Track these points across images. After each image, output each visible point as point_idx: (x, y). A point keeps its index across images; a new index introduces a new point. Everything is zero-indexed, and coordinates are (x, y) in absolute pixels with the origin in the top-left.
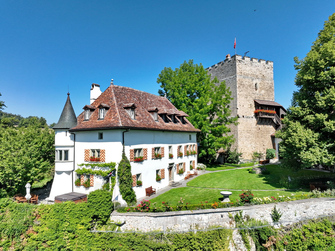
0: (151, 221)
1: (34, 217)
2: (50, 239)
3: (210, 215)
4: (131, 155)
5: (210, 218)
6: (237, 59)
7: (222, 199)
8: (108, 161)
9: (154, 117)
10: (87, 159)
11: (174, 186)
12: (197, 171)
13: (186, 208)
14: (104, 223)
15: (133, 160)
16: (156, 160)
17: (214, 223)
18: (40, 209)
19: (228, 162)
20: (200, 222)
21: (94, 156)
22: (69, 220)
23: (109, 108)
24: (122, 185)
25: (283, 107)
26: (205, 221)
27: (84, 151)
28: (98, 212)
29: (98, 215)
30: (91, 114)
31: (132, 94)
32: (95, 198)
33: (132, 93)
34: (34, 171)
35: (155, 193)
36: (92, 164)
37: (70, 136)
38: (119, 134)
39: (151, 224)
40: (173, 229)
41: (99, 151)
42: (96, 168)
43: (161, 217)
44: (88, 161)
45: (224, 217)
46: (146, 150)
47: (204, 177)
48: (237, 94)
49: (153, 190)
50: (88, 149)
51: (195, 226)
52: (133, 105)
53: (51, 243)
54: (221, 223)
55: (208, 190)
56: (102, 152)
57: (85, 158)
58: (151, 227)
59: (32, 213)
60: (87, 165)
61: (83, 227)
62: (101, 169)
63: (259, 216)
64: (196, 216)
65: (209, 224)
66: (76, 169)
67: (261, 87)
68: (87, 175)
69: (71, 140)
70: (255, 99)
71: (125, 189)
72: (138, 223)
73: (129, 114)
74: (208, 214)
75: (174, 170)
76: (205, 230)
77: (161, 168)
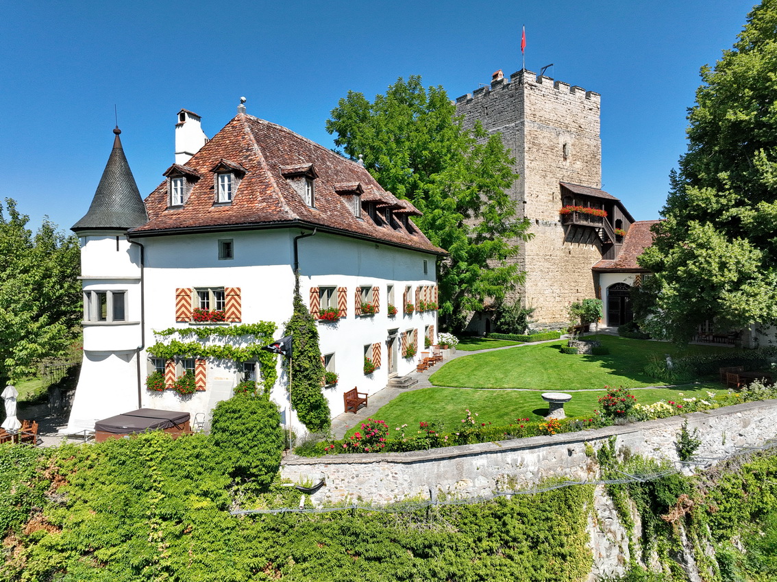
0: (396, 474)
1: (45, 483)
2: (107, 543)
3: (543, 452)
4: (313, 304)
5: (543, 460)
6: (525, 81)
7: (544, 413)
8: (249, 318)
9: (353, 207)
10: (183, 316)
11: (404, 387)
12: (441, 350)
13: (479, 438)
14: (264, 488)
15: (317, 318)
16: (363, 320)
17: (552, 472)
18: (64, 459)
19: (499, 330)
20: (518, 470)
21: (203, 307)
22: (160, 485)
23: (244, 174)
24: (297, 384)
25: (622, 202)
26: (531, 468)
27: (175, 294)
28: (249, 458)
29: (249, 467)
30: (188, 190)
31: (293, 144)
32: (236, 419)
33: (291, 142)
34: (25, 352)
35: (366, 405)
36: (202, 327)
37: (128, 251)
38: (285, 243)
39: (396, 483)
40: (453, 492)
41: (220, 293)
42: (212, 338)
43: (422, 464)
44: (186, 322)
45: (574, 455)
46: (345, 292)
47: (462, 364)
48: (526, 166)
49: (360, 396)
50: (185, 288)
51: (506, 481)
52: (311, 169)
53: (112, 555)
54: (568, 470)
55: (494, 392)
56: (233, 293)
57: (177, 312)
58: (396, 491)
59: (39, 472)
60: (184, 333)
61: (206, 503)
62: (229, 342)
63: (650, 448)
64: (510, 457)
65: (540, 473)
66: (150, 342)
67: (574, 153)
68: (183, 361)
69: (133, 263)
70: (561, 181)
71: (307, 394)
72: (361, 483)
73: (301, 192)
74: (537, 450)
75: (398, 347)
76: (531, 491)
77: (373, 342)
